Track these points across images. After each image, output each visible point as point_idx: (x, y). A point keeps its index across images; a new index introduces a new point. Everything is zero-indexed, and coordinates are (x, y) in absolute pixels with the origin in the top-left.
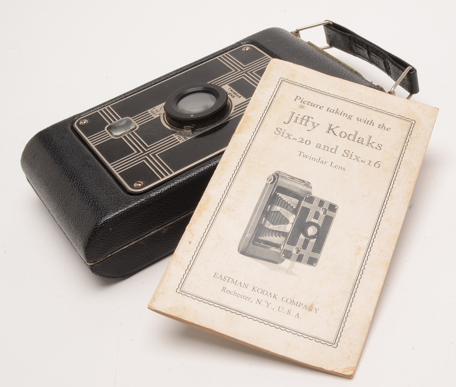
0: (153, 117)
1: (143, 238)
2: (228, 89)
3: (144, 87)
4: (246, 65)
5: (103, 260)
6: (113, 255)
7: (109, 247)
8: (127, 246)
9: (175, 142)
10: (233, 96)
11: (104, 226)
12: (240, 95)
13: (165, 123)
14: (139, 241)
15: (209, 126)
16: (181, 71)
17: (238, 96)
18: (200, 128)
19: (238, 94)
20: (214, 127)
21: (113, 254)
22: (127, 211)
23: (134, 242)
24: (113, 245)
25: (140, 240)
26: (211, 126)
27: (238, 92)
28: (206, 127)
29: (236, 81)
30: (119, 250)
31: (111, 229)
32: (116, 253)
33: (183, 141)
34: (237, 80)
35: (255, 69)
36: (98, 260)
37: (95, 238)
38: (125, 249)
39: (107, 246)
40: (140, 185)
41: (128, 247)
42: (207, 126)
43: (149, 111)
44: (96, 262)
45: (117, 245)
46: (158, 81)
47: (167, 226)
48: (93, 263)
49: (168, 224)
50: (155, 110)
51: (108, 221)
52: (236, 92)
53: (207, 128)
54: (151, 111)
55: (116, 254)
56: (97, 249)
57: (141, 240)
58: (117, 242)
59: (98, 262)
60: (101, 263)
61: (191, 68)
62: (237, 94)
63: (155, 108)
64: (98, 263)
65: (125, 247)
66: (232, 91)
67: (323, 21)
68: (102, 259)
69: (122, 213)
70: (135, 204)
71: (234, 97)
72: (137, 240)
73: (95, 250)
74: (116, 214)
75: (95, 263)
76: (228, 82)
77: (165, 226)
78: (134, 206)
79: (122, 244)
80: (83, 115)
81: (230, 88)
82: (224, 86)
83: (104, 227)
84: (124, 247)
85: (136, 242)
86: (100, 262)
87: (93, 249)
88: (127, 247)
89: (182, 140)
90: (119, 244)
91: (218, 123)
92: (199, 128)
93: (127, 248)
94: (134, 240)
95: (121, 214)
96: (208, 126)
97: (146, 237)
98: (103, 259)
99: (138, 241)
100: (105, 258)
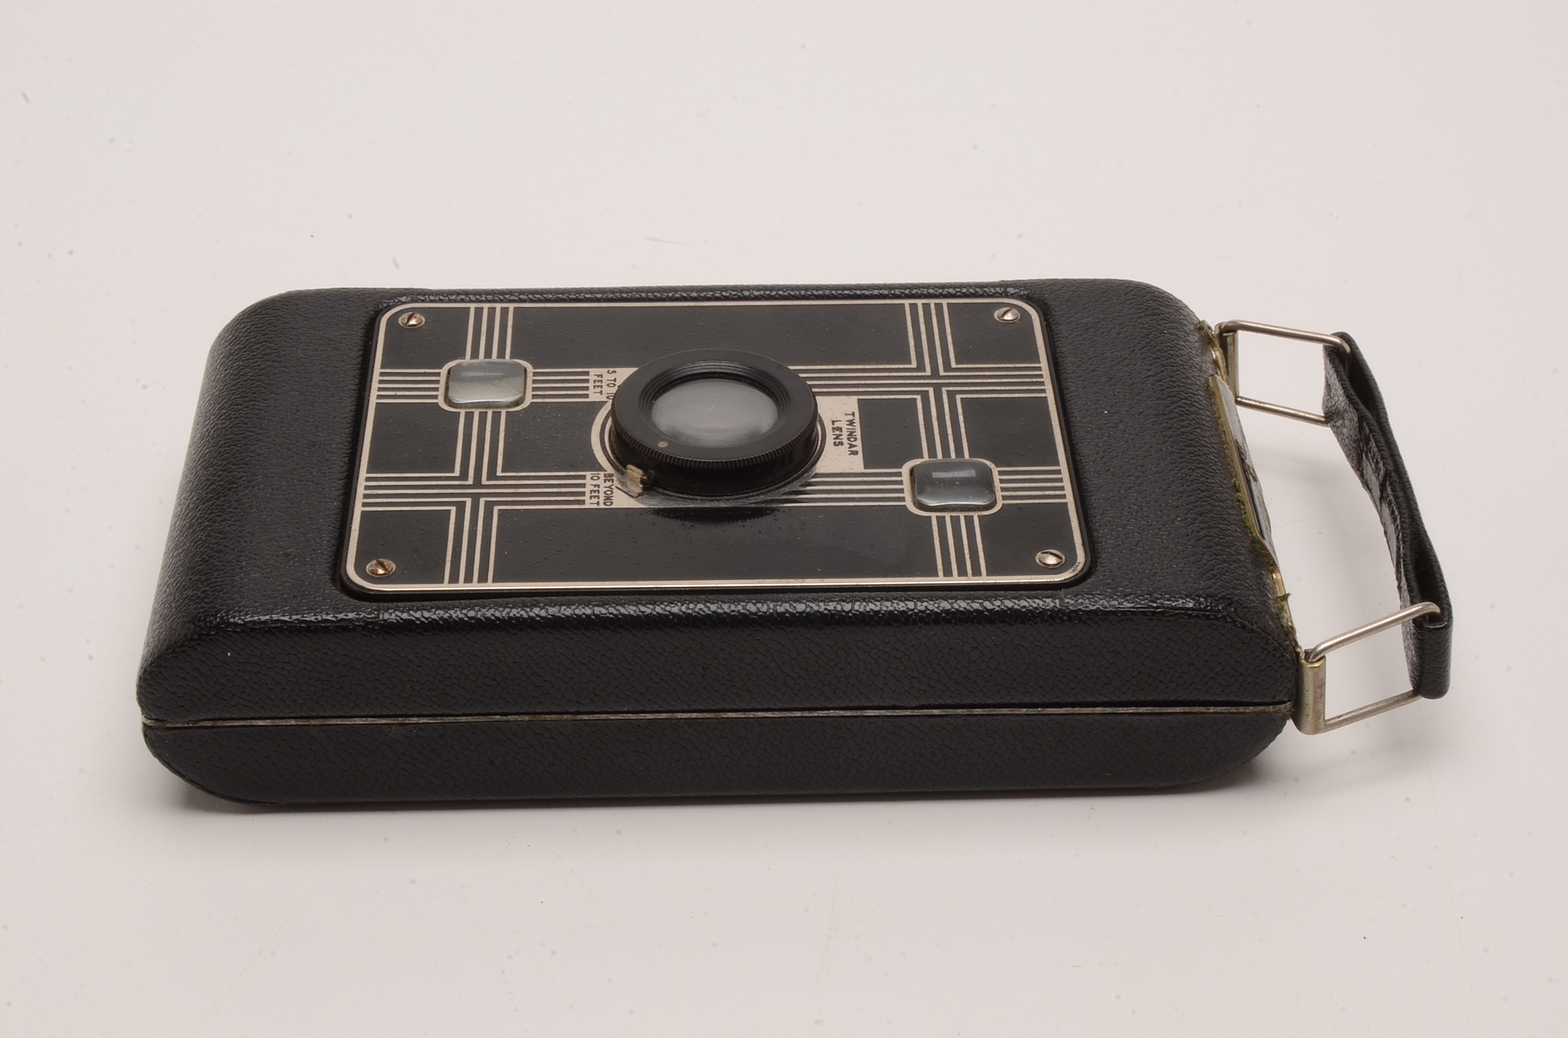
0: (587, 396)
1: (323, 723)
2: (846, 414)
3: (643, 295)
4: (960, 366)
5: (186, 728)
6: (219, 727)
7: (210, 699)
8: (268, 722)
9: (572, 498)
10: (838, 441)
11: (211, 637)
12: (859, 448)
13: (600, 428)
14: (310, 725)
15: (699, 498)
16: (777, 296)
17: (851, 446)
18: (671, 491)
19: (859, 443)
20: (707, 505)
21: (219, 723)
22: (293, 626)
23: (293, 722)
24: (225, 700)
25: (314, 723)
26: (701, 500)
27: (862, 436)
28: (687, 494)
29: (889, 399)
30: (242, 723)
31: (229, 654)
32: (229, 724)
33: (595, 506)
34: (894, 399)
35: (973, 388)
36: (169, 720)
37: (176, 657)
38: (261, 728)
39: (204, 695)
40: (381, 571)
41: (272, 726)
42: (691, 495)
43: (594, 372)
44: (165, 723)
45: (235, 706)
46: (694, 294)
47: (407, 722)
48: (153, 721)
49: (412, 719)
50: (612, 377)
51: (229, 629)
52: (858, 434)
53: (688, 498)
54: (599, 374)
55: (228, 730)
56: (173, 690)
57: (314, 726)
58: (240, 698)
59: (169, 725)
60: (176, 732)
61: (812, 299)
62: (856, 439)
63: (615, 372)
64: (168, 728)
65: (261, 723)
66: (851, 423)
67: (1329, 334)
68: (183, 723)
69: (278, 625)
70: (325, 617)
71: (840, 446)
72: (303, 720)
73: (167, 690)
74: (259, 619)
75: (159, 724)
76: (868, 392)
77: (400, 719)
78: (320, 622)
79: (252, 708)
80: (432, 298)
81: (853, 414)
82: (845, 397)
83: (211, 640)
84: (257, 721)
85: (299, 723)
86: (174, 728)
87: (161, 684)
88: (268, 724)
89: (596, 500)
90: (245, 706)
91: (728, 500)
92: (667, 490)
93: (268, 728)
94: (294, 715)
95: (273, 625)
96: (694, 495)
97: (332, 723)
98: (186, 725)
99: (307, 723)
100: (191, 725)
